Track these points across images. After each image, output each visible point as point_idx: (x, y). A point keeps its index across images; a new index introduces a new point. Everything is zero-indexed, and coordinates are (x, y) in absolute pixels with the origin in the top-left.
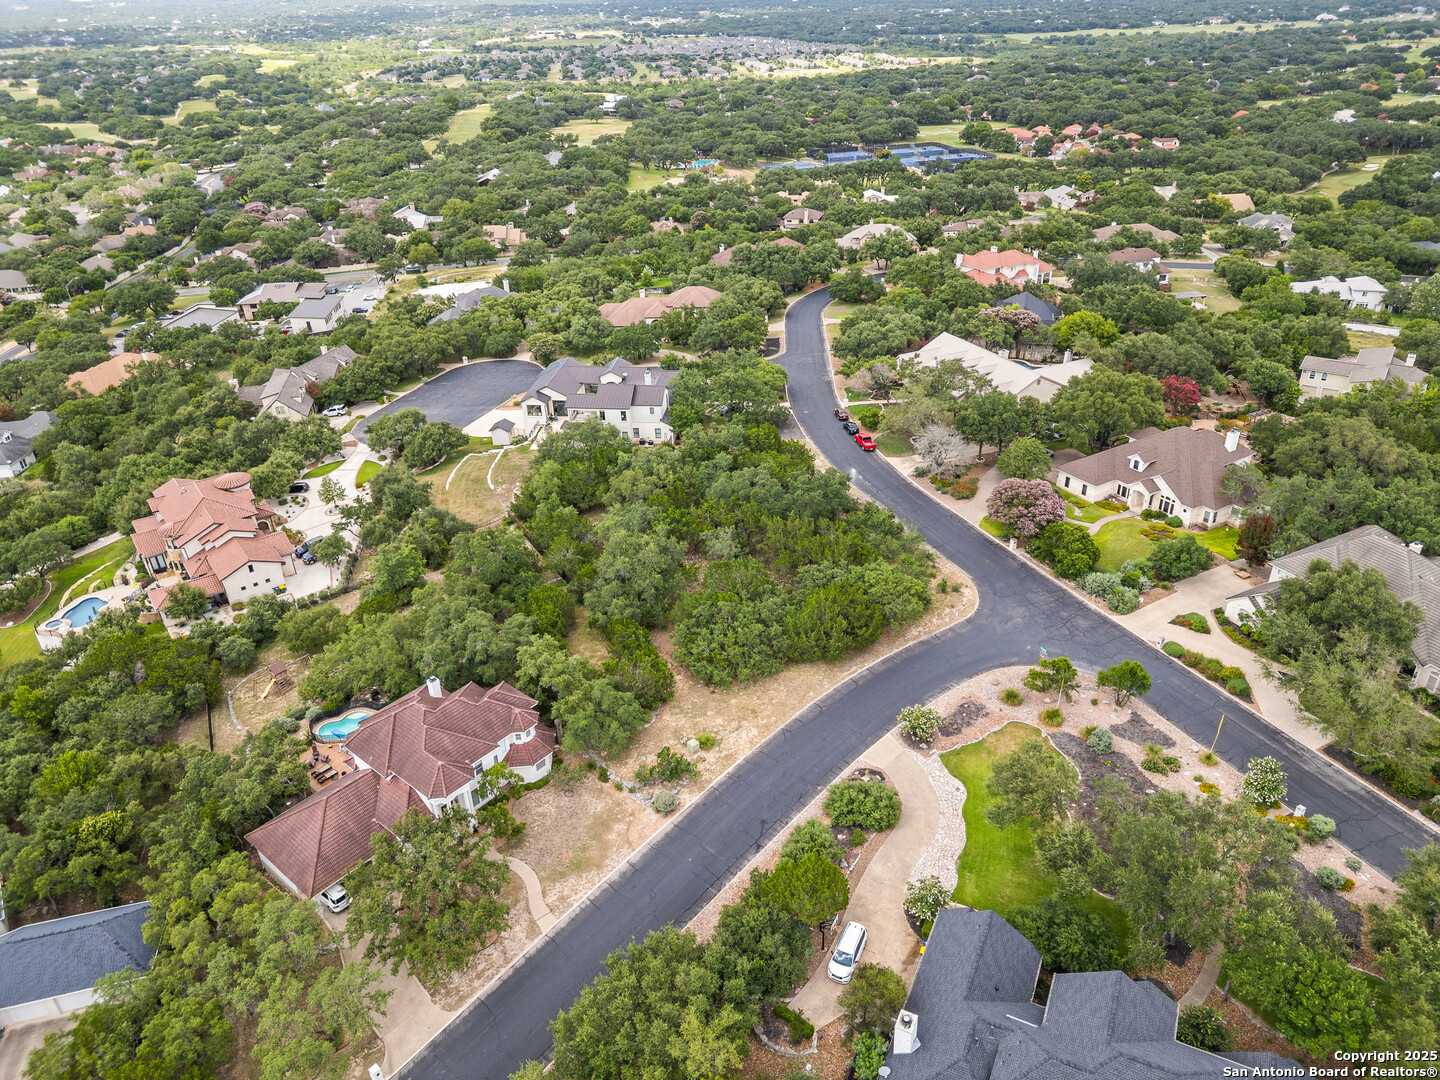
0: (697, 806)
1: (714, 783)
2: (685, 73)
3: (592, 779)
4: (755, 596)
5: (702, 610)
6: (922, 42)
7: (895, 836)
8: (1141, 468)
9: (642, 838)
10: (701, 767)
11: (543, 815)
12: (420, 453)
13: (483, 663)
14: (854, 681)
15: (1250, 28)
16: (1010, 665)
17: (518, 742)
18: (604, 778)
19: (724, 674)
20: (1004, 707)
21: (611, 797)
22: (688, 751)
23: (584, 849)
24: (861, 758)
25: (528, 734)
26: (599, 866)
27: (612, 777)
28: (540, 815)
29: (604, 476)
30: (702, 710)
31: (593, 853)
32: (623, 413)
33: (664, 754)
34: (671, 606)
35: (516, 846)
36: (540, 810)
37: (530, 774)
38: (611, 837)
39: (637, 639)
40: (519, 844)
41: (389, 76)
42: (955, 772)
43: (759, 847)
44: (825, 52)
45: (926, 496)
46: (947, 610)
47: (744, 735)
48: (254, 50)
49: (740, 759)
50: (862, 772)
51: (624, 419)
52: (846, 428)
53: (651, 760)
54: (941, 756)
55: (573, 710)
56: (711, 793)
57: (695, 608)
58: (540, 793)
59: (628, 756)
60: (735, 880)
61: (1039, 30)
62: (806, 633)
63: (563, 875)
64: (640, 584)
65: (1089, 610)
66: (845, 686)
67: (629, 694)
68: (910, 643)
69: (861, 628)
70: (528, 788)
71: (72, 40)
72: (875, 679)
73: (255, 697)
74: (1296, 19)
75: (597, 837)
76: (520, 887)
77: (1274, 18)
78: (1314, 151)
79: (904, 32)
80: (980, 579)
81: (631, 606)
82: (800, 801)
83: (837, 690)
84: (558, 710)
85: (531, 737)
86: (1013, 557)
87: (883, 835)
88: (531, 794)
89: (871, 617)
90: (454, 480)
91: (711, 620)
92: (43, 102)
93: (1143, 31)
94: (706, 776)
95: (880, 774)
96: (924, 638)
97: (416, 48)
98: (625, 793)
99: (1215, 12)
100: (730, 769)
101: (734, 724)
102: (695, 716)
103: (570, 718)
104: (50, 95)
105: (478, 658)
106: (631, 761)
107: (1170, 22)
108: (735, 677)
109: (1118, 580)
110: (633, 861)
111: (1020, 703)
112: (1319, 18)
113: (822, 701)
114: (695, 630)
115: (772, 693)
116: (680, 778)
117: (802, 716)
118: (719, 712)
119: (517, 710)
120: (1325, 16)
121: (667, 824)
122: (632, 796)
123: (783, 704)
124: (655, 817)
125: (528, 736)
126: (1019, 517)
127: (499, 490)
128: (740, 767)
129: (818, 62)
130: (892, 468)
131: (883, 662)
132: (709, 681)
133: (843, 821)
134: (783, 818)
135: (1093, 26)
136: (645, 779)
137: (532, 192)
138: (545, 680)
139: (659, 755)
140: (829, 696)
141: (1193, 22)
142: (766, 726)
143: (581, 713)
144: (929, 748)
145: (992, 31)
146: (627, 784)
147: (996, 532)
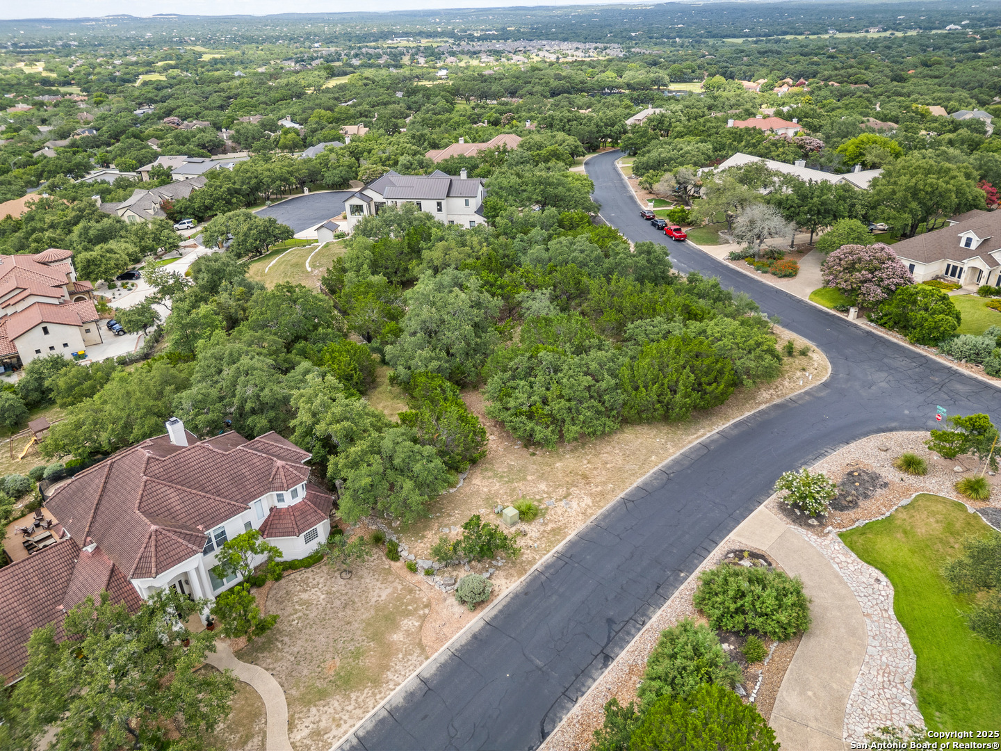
0: (516, 596)
1: (538, 565)
2: (497, 60)
3: (377, 557)
4: (580, 350)
5: (521, 361)
6: (664, 43)
7: (806, 646)
8: (974, 246)
9: (440, 640)
10: (521, 542)
11: (308, 604)
12: (245, 241)
13: (253, 412)
14: (704, 446)
15: (899, 34)
16: (891, 430)
17: (281, 505)
18: (394, 555)
19: (548, 432)
20: (905, 476)
21: (402, 580)
22: (505, 521)
23: (357, 654)
24: (731, 535)
25: (295, 494)
26: (376, 682)
27: (404, 554)
28: (303, 603)
29: (416, 252)
30: (521, 475)
31: (369, 661)
32: (439, 204)
33: (473, 524)
34: (483, 363)
35: (262, 649)
36: (304, 596)
37: (294, 547)
38: (397, 637)
39: (444, 391)
40: (268, 646)
41: (289, 62)
42: (867, 556)
43: (607, 659)
44: (596, 48)
45: (745, 276)
46: (799, 374)
47: (574, 504)
48: (198, 49)
49: (572, 535)
50: (739, 554)
51: (440, 210)
52: (654, 224)
53: (456, 532)
54: (841, 535)
55: (355, 465)
56: (534, 579)
57: (511, 359)
58: (308, 574)
59: (426, 528)
60: (576, 710)
61: (748, 36)
62: (646, 387)
63: (322, 695)
64: (448, 336)
65: (962, 375)
66: (694, 450)
67: (428, 449)
68: (763, 407)
69: (710, 384)
70: (292, 566)
71: (76, 43)
72: (728, 443)
73: (13, 457)
74: (931, 29)
75: (377, 637)
76: (256, 712)
77: (915, 29)
78: (981, 86)
79: (651, 38)
80: (826, 346)
81: (439, 359)
82: (659, 592)
83: (684, 455)
84: (336, 464)
85: (298, 500)
86: (856, 326)
87: (788, 647)
88: (296, 575)
89: (721, 372)
90: (274, 265)
91: (530, 372)
92: (45, 74)
93: (822, 36)
94: (527, 555)
95: (762, 557)
96: (777, 401)
97: (310, 47)
98: (421, 576)
99: (872, 24)
100: (560, 547)
101: (562, 491)
102: (511, 481)
103: (351, 474)
104: (51, 71)
105: (248, 406)
106: (429, 534)
107: (840, 31)
108: (561, 436)
109: (993, 343)
110: (426, 675)
111: (924, 472)
112: (948, 28)
113: (669, 467)
114: (511, 383)
115: (605, 457)
116: (493, 557)
117: (646, 484)
118: (542, 477)
119: (280, 463)
120: (952, 26)
121: (475, 621)
122: (430, 580)
123: (620, 470)
124: (458, 609)
125: (295, 497)
126: (863, 282)
127: (316, 272)
128: (572, 545)
129: (591, 54)
130: (706, 254)
131: (736, 425)
132: (529, 441)
133: (729, 624)
134: (638, 617)
135: (785, 33)
136: (447, 557)
137: (381, 109)
138: (320, 429)
139: (466, 526)
140: (676, 462)
141: (857, 31)
142: (602, 494)
143: (364, 469)
144: (822, 525)
145: (714, 37)
146: (424, 564)
147: (828, 304)
